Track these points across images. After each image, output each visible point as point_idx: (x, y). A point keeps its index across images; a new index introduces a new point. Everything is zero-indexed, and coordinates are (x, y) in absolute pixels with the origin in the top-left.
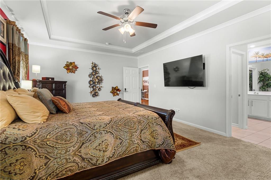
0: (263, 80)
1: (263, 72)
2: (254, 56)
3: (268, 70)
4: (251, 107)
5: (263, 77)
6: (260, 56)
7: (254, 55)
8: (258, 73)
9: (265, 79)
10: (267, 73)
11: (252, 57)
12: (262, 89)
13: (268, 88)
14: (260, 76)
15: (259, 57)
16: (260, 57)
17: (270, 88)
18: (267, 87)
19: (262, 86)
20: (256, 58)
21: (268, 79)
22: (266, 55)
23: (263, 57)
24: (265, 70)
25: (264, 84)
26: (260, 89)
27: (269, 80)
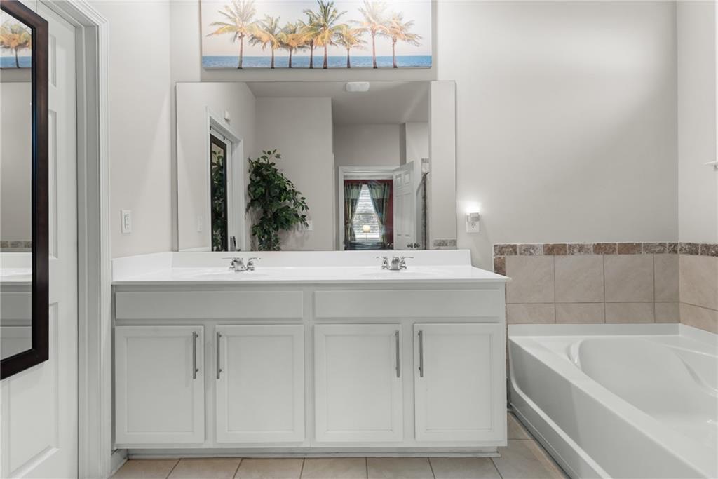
0: (263, 195)
1: (262, 161)
2: (231, 29)
3: (278, 157)
4: (215, 383)
5: (264, 185)
6: (258, 33)
7: (229, 22)
8: (248, 165)
9: (269, 192)
10: (276, 170)
11: (217, 33)
12: (259, 237)
13: (277, 229)
14: (254, 178)
15: (255, 39)
16: (259, 40)
17: (283, 228)
18: (275, 226)
19: (259, 222)
20: (238, 41)
21: (277, 194)
22: (286, 31)
23: (273, 44)
24: (269, 153)
25: (265, 212)
26: (254, 234)
27: (283, 197)
